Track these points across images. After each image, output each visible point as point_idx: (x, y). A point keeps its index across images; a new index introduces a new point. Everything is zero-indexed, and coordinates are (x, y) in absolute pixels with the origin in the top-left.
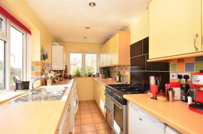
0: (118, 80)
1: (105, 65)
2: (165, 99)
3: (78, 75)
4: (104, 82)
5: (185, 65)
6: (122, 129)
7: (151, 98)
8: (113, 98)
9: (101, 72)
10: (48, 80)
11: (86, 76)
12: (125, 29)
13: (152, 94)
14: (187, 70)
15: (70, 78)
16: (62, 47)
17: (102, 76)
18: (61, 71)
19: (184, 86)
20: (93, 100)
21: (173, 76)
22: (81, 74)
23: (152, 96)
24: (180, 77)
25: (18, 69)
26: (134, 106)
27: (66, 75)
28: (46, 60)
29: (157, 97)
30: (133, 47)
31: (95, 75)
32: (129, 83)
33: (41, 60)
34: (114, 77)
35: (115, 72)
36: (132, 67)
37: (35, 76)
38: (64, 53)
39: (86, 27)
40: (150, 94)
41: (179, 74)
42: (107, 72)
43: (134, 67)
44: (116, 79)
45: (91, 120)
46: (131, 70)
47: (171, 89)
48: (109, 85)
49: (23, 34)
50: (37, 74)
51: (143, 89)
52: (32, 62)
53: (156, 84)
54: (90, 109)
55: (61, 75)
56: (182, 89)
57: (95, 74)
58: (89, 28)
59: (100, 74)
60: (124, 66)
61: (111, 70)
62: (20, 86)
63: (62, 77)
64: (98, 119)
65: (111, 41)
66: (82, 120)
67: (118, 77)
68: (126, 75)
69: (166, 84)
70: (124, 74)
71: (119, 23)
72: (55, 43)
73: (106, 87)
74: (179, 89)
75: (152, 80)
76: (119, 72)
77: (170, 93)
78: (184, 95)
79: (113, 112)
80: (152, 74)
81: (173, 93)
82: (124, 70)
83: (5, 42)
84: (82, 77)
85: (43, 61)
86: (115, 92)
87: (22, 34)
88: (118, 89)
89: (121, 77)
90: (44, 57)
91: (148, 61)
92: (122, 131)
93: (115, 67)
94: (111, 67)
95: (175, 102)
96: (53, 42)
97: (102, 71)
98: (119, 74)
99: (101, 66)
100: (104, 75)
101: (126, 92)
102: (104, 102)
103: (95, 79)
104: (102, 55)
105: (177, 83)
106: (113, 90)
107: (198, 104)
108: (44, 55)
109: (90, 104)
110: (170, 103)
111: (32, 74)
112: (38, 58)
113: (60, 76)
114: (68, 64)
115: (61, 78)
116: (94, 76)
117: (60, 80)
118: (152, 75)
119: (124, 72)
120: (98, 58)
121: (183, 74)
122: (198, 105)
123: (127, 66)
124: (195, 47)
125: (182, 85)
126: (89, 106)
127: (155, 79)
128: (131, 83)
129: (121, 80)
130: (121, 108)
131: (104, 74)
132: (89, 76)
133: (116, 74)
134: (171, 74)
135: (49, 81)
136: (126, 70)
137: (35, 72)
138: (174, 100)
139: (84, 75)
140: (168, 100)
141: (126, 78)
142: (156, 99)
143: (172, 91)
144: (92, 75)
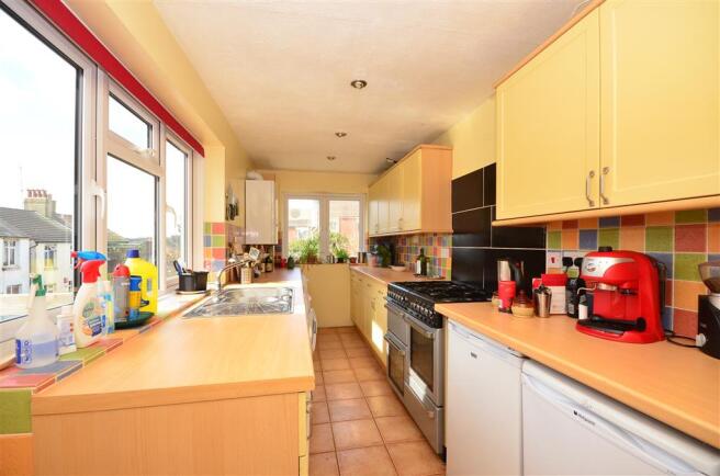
0: (419, 271)
1: (385, 231)
2: (531, 310)
3: (310, 259)
4: (382, 276)
5: (578, 234)
6: (430, 387)
7: (500, 310)
8: (407, 315)
9: (372, 249)
10: (243, 270)
11: (331, 260)
12: (436, 138)
13: (501, 301)
14: (582, 246)
15: (290, 265)
16: (270, 184)
17: (376, 262)
18: (267, 248)
19: (573, 282)
20: (351, 324)
21: (553, 260)
22: (318, 255)
23: (501, 306)
24: (567, 262)
25: (132, 240)
26: (460, 327)
27: (280, 257)
28: (236, 217)
29: (513, 308)
30: (457, 184)
31: (354, 259)
32: (448, 278)
33: (227, 219)
34: (407, 263)
35: (409, 250)
36: (456, 237)
37: (213, 260)
38: (275, 198)
39: (338, 134)
40: (497, 302)
41: (567, 255)
42: (387, 249)
43: (462, 236)
44: (412, 269)
45: (350, 372)
46: (453, 245)
47: (543, 289)
48: (397, 283)
49: (186, 155)
50: (216, 254)
51: (482, 293)
52: (207, 225)
53: (513, 278)
54: (344, 349)
55: (268, 257)
56: (569, 288)
57: (356, 256)
58: (344, 135)
59: (369, 255)
60: (435, 234)
61: (400, 244)
62: (188, 282)
63: (271, 262)
64: (367, 372)
65: (401, 167)
66: (325, 374)
67: (419, 263)
68: (440, 259)
69: (534, 280)
70: (435, 253)
71: (423, 125)
72: (252, 174)
73: (390, 288)
74: (562, 289)
75: (504, 268)
76: (422, 250)
77: (542, 298)
78: (572, 302)
79: (408, 348)
80: (503, 255)
81: (549, 297)
82: (435, 244)
83: (157, 179)
84: (320, 263)
85: (231, 222)
86: (412, 298)
87: (183, 155)
88: (421, 292)
89: (428, 264)
90: (232, 211)
91: (494, 224)
92: (432, 390)
93: (411, 236)
94: (400, 236)
95: (552, 319)
96: (248, 170)
97: (376, 246)
98: (422, 255)
99: (373, 233)
100: (379, 259)
101: (440, 299)
102: (383, 328)
103: (356, 268)
104: (374, 205)
105: (560, 275)
106: (408, 295)
107: (597, 318)
108: (231, 205)
109: (343, 336)
110: (542, 320)
111: (206, 254)
112: (219, 216)
113: (266, 261)
114: (282, 230)
115: (269, 265)
116: (353, 261)
117: (266, 271)
118: (504, 259)
119: (435, 249)
120: (364, 212)
121: (574, 256)
122: (596, 321)
123: (444, 234)
124: (588, 198)
125: (569, 279)
126: (341, 340)
127: (510, 267)
128: (452, 278)
129: (428, 270)
130: (429, 336)
131: (380, 254)
132: (341, 261)
133: (414, 256)
134: (549, 256)
135: (245, 274)
136: (439, 245)
137: (214, 250)
138: (549, 315)
139: (325, 258)
140: (537, 313)
141: (440, 265)
142: (511, 312)
143: (546, 294)
144: (347, 258)
